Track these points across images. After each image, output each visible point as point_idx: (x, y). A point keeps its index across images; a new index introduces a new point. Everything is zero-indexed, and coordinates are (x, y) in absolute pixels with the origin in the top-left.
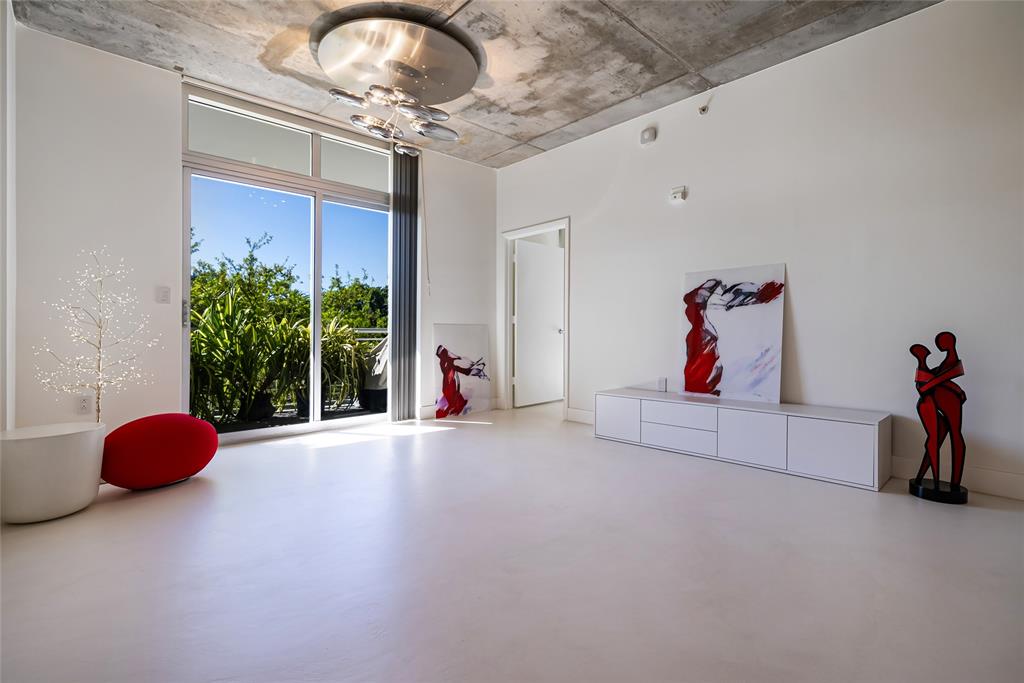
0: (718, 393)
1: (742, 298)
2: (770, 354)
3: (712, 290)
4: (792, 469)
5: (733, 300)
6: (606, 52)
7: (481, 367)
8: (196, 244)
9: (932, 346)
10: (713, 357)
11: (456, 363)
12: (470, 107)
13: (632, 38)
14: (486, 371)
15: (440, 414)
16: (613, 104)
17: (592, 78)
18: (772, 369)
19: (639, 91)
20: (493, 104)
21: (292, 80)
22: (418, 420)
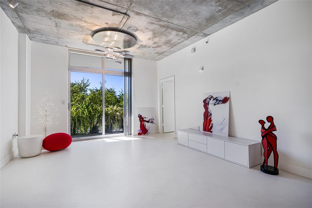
0: (212, 132)
1: (218, 102)
2: (225, 120)
3: (210, 99)
4: (226, 158)
5: (216, 102)
6: (169, 31)
7: (153, 120)
8: (90, 84)
9: (265, 121)
10: (210, 121)
11: (144, 119)
12: (140, 47)
13: (174, 26)
14: (154, 121)
15: (139, 134)
16: (180, 43)
17: (169, 37)
18: (226, 125)
19: (186, 39)
20: (145, 46)
21: (92, 46)
22: (132, 136)
